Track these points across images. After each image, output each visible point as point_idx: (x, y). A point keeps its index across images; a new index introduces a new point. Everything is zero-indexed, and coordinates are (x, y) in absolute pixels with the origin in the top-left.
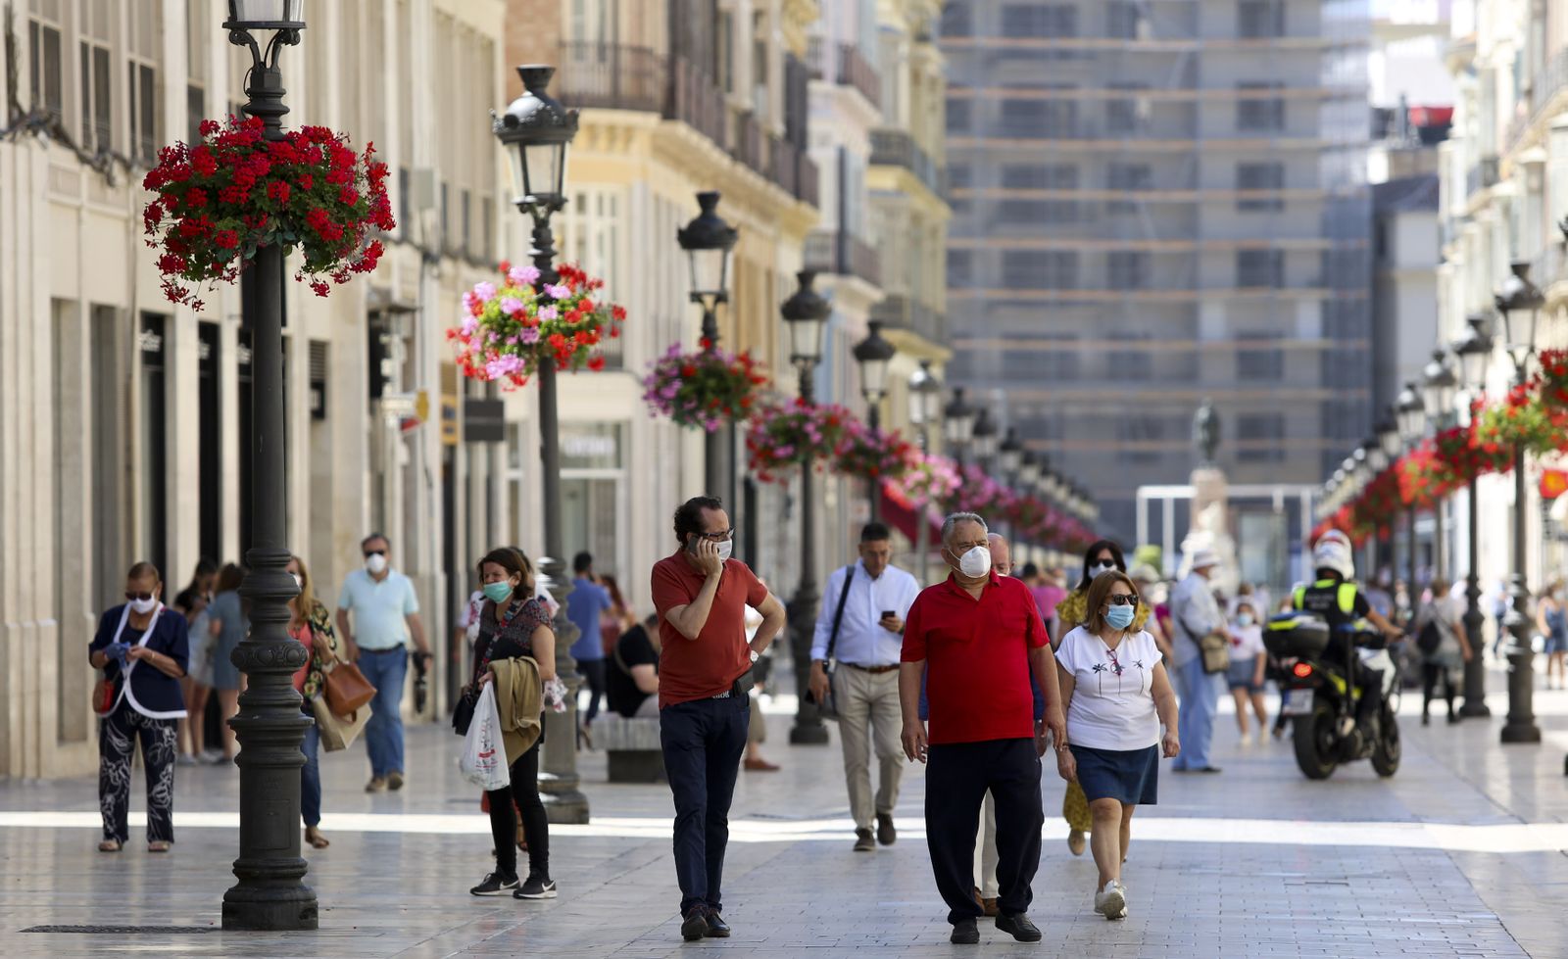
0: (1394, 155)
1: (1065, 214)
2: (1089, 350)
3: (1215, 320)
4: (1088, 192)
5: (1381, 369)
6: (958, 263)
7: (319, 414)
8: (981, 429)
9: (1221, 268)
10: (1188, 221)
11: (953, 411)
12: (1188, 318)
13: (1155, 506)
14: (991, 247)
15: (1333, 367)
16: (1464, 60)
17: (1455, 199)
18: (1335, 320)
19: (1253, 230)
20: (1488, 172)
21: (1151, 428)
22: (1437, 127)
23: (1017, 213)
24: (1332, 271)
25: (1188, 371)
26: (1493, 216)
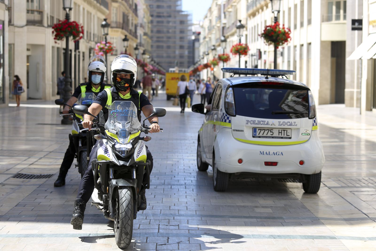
0: (195, 37)
1: (162, 42)
2: (165, 55)
3: (177, 52)
4: (165, 39)
5: (193, 57)
6: (152, 46)
7: (83, 60)
8: (155, 62)
9: (178, 47)
10: (175, 42)
11: (152, 60)
12: (174, 52)
13: (171, 71)
14: (155, 44)
15: (189, 57)
16: (202, 27)
17: (201, 40)
18: (189, 52)
19: (181, 43)
20: (205, 38)
21: (170, 63)
22: (199, 34)
23: (158, 41)
24: (189, 48)
25: (175, 57)
26: (205, 42)
